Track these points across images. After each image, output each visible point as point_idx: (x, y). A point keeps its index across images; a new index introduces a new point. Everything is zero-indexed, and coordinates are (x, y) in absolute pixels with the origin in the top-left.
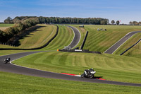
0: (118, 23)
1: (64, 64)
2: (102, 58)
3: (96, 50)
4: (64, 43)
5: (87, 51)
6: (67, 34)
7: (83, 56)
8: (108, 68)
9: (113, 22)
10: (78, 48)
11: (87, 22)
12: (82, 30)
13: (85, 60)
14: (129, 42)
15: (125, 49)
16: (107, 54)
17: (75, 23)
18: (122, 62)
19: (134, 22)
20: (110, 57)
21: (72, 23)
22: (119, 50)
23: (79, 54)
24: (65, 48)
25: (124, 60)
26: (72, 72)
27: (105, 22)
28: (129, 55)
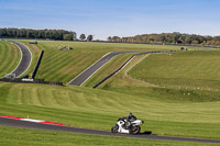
0: (90, 38)
1: (4, 101)
2: (64, 93)
3: (55, 80)
4: (5, 68)
5: (42, 82)
6: (9, 55)
7: (35, 88)
8: (74, 107)
9: (83, 36)
10: (27, 77)
11: (42, 35)
12: (34, 49)
13: (39, 95)
14: (107, 68)
15: (100, 79)
16: (71, 87)
17: (24, 37)
18: (96, 99)
19: (115, 38)
20: (77, 91)
21: (19, 37)
22: (91, 81)
23: (28, 86)
24: (7, 76)
25: (98, 96)
26: (17, 115)
27: (71, 37)
28: (106, 87)
